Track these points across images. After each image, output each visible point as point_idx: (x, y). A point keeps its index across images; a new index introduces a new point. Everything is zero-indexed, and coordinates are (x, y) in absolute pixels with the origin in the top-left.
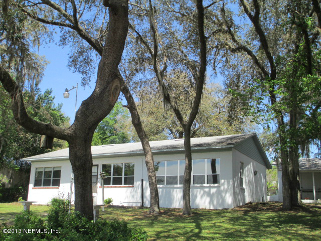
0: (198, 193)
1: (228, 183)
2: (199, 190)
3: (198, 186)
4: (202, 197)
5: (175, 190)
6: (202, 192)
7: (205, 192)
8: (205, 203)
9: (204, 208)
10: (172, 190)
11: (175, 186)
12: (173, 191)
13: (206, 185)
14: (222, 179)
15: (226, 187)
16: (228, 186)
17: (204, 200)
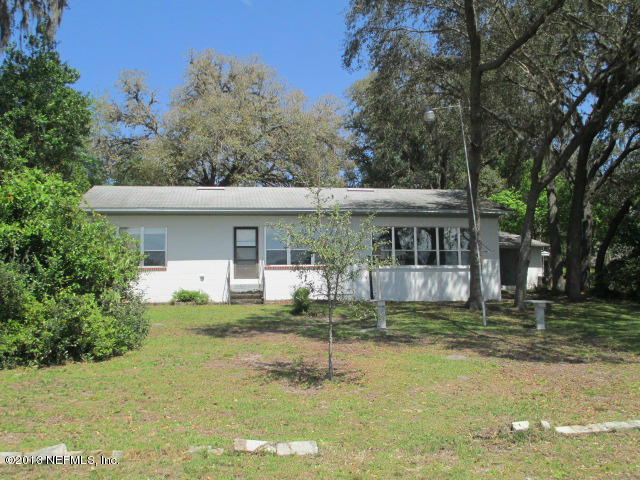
0: (449, 279)
1: (493, 264)
2: (451, 273)
3: (450, 267)
4: (455, 285)
5: (412, 273)
6: (455, 277)
7: (459, 277)
8: (460, 292)
9: (459, 299)
10: (406, 274)
11: (412, 267)
12: (409, 275)
13: (460, 267)
14: (482, 258)
15: (490, 269)
16: (493, 268)
17: (458, 288)
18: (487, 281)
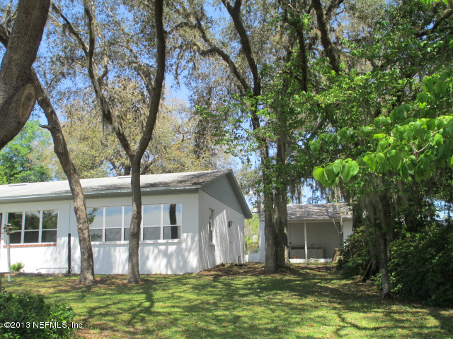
0: (151, 253)
1: (193, 238)
2: (151, 248)
3: (151, 242)
4: (155, 259)
5: (118, 248)
6: (156, 251)
7: (160, 251)
8: (160, 265)
10: (112, 249)
11: (118, 242)
12: (115, 250)
13: (161, 241)
14: (183, 232)
15: (189, 243)
16: (192, 243)
17: (158, 262)
18: (186, 254)
